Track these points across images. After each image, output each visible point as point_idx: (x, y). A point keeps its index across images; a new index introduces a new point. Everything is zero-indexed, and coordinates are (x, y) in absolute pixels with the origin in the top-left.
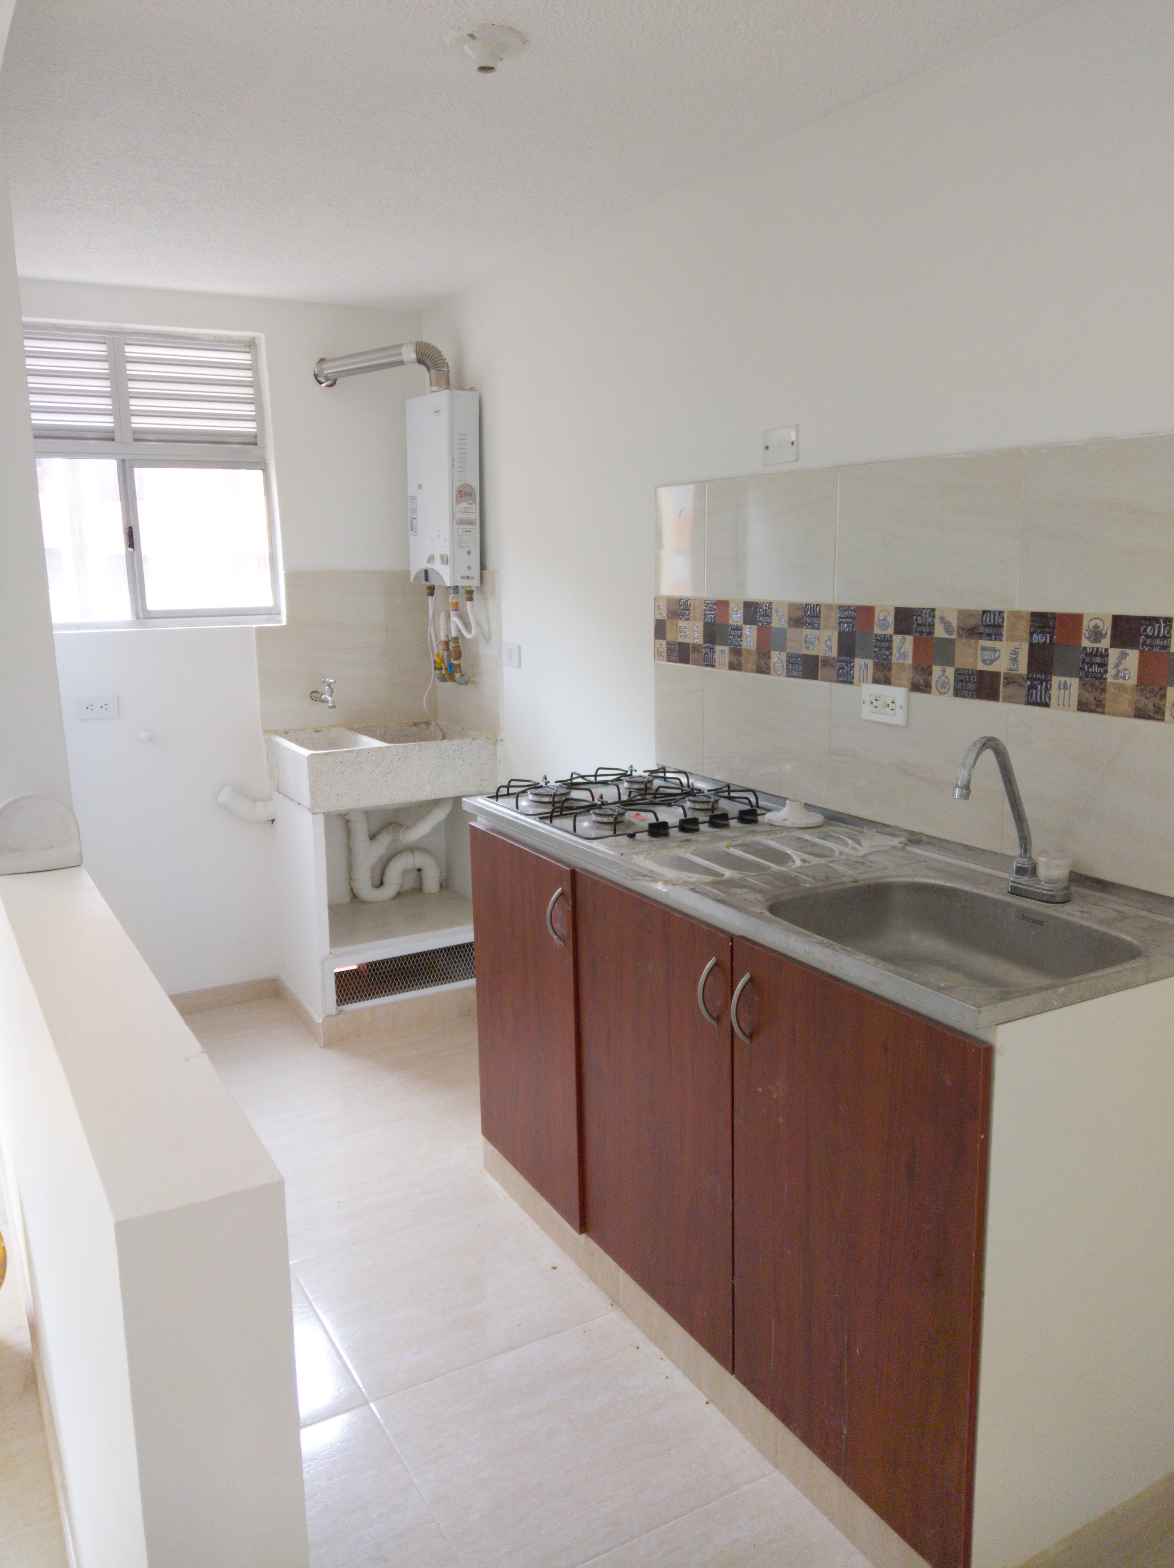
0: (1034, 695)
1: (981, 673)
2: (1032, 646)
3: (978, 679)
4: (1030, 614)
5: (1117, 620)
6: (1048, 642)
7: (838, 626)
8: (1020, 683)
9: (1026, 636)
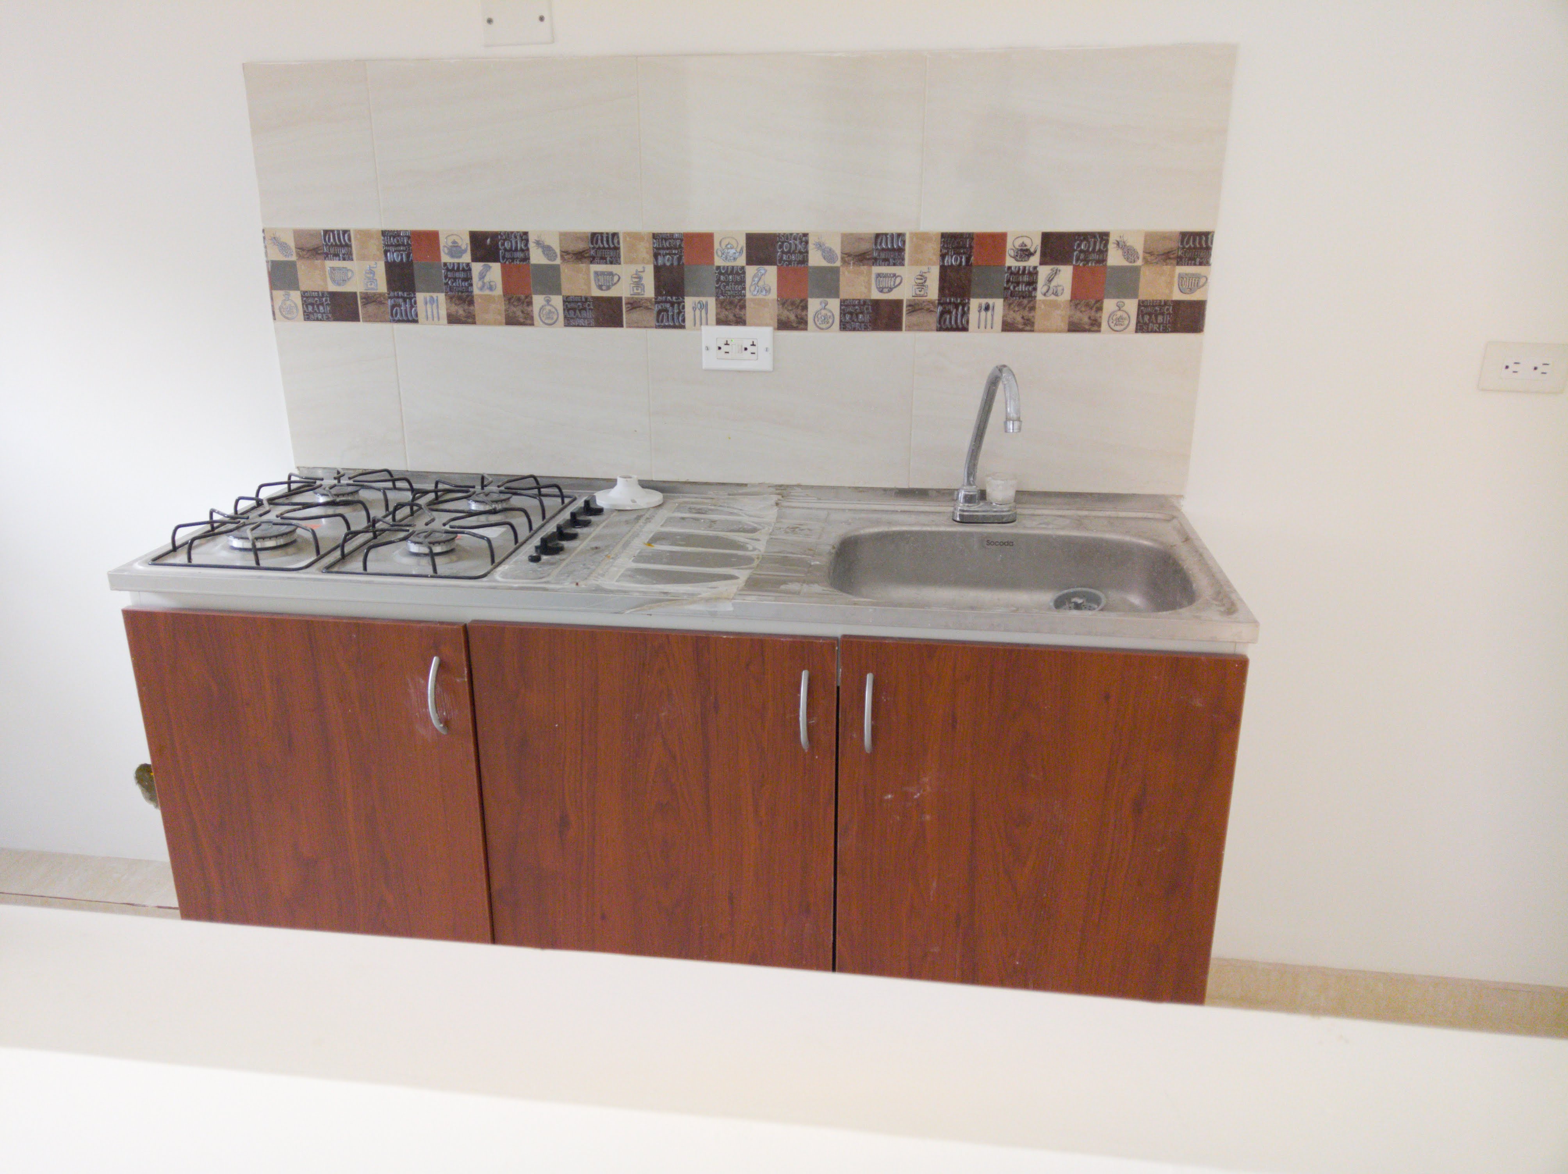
0: (948, 320)
1: (876, 303)
2: (943, 269)
3: (873, 309)
4: (940, 236)
5: (1047, 237)
6: (964, 264)
7: (652, 259)
8: (929, 309)
9: (936, 258)
